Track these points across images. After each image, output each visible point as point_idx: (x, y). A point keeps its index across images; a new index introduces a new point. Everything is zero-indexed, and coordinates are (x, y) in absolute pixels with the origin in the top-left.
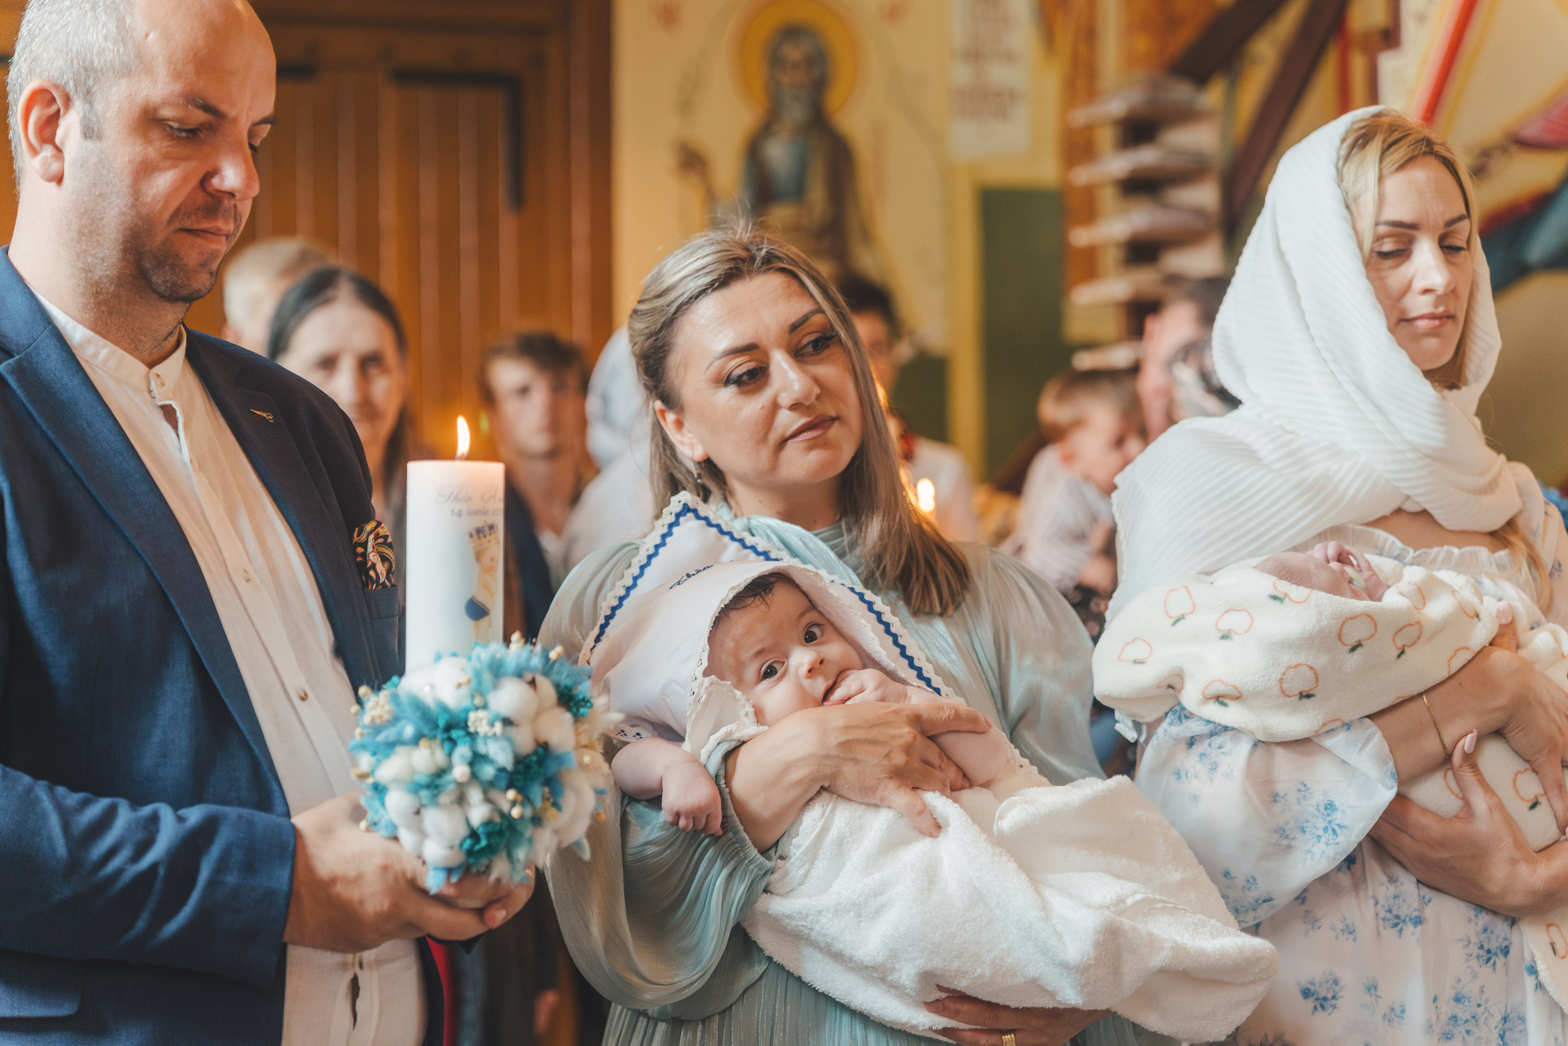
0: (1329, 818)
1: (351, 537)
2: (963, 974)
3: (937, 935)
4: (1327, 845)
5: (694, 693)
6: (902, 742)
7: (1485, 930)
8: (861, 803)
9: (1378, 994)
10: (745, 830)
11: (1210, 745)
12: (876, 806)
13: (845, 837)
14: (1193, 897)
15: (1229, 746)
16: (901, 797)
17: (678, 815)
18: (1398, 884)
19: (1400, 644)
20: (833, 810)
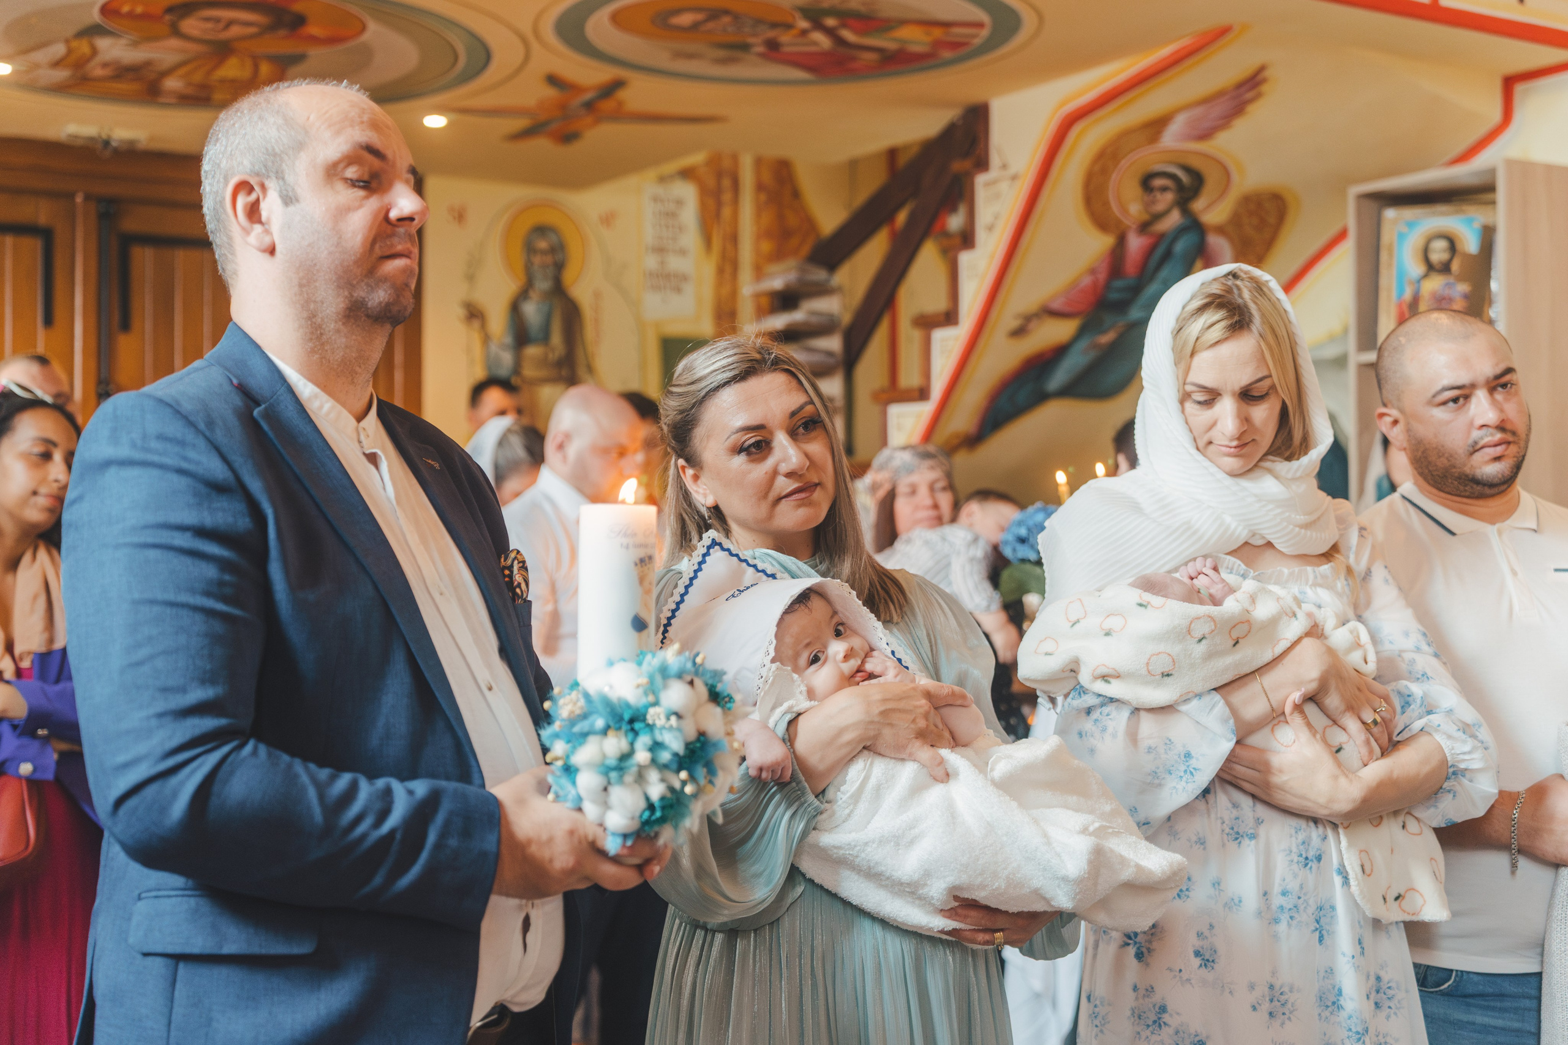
0: (1187, 764)
1: (500, 562)
2: (982, 887)
3: (965, 858)
4: (1187, 783)
5: (762, 677)
6: (922, 710)
7: (1304, 843)
8: (891, 758)
9: (1220, 888)
10: (806, 781)
11: (1101, 713)
12: (903, 760)
13: (882, 784)
14: (1120, 822)
15: (1114, 714)
16: (925, 753)
17: (761, 769)
18: (1239, 809)
19: (1234, 636)
20: (872, 764)
